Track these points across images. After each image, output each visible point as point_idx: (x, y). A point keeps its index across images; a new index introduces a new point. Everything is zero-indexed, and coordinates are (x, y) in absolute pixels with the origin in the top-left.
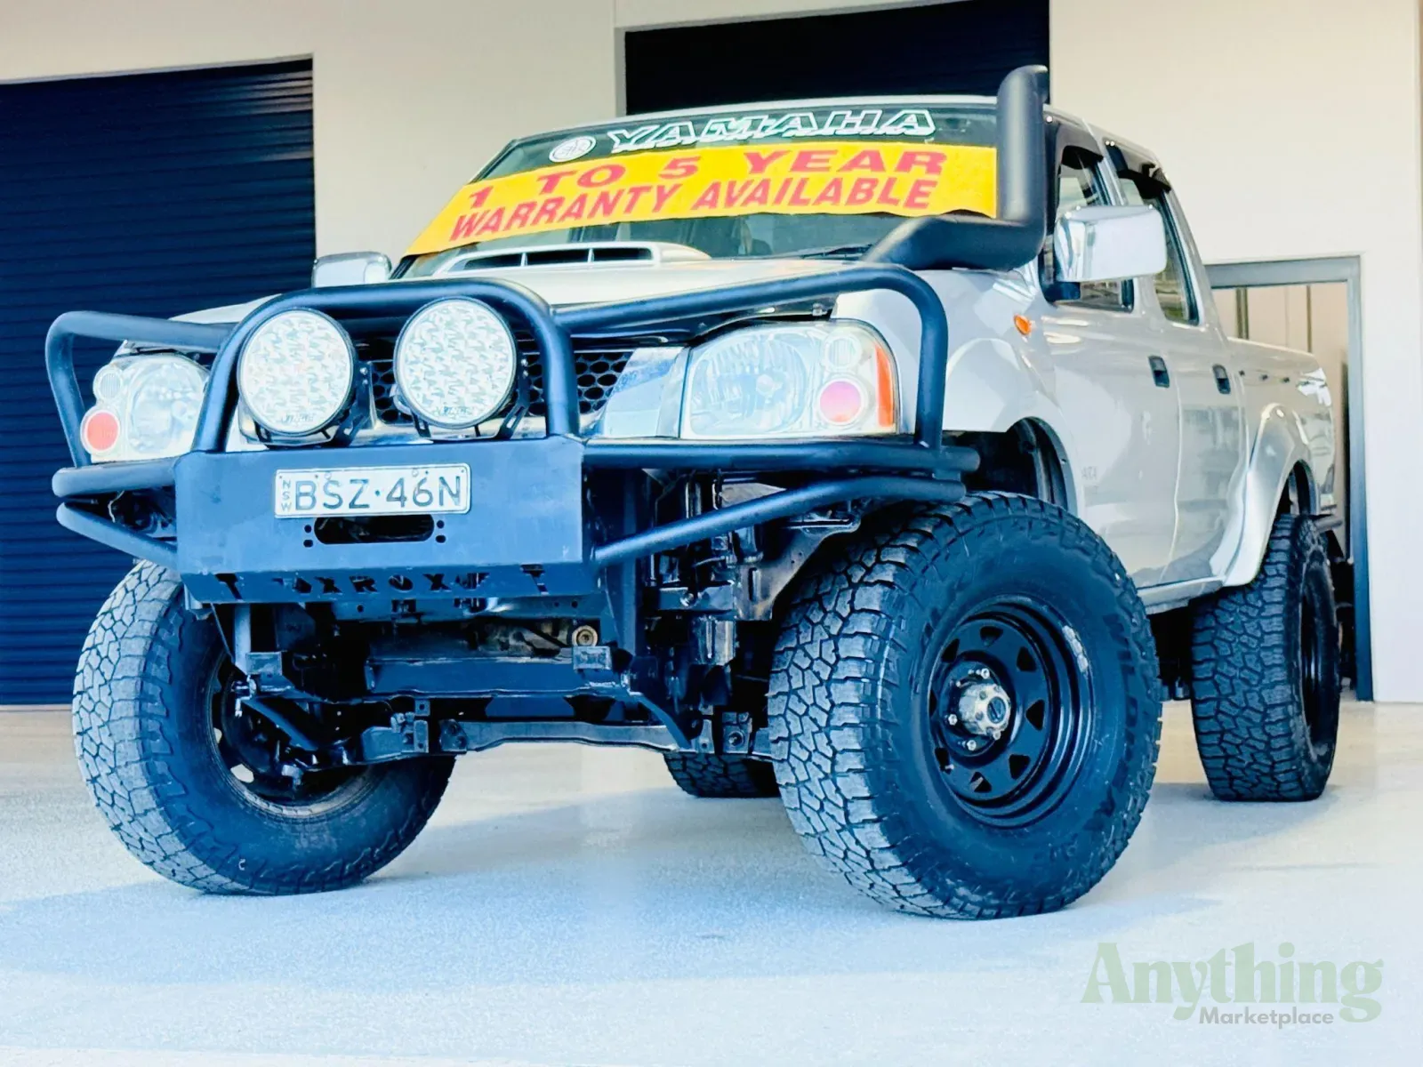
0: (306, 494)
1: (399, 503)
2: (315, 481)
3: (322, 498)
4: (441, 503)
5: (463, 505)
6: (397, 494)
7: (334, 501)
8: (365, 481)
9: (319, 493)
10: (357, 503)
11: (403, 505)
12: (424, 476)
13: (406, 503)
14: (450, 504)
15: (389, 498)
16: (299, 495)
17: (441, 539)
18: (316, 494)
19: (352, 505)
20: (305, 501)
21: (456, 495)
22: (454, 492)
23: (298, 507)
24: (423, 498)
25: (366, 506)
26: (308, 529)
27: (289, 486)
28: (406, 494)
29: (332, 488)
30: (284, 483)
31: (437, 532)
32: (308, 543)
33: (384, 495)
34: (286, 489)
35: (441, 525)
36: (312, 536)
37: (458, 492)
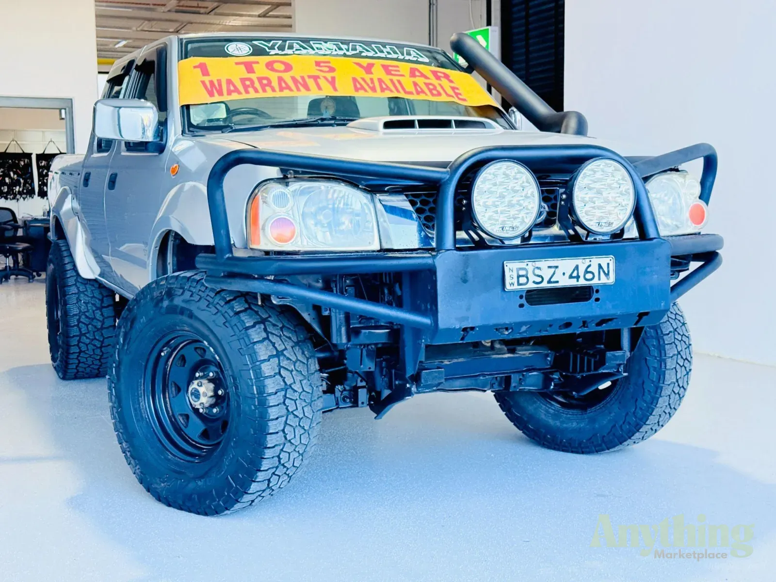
0: (523, 276)
1: (576, 280)
2: (527, 267)
3: (532, 278)
4: (599, 279)
5: (612, 279)
6: (575, 274)
7: (539, 280)
8: (557, 267)
9: (530, 276)
10: (552, 280)
11: (578, 281)
12: (589, 263)
13: (580, 279)
14: (604, 280)
15: (571, 277)
16: (519, 276)
17: (597, 300)
18: (528, 276)
19: (549, 282)
20: (523, 280)
21: (607, 275)
22: (606, 272)
23: (519, 284)
24: (589, 276)
25: (557, 282)
26: (521, 297)
27: (512, 271)
28: (580, 275)
29: (537, 272)
30: (510, 269)
31: (595, 296)
32: (521, 306)
33: (567, 275)
34: (511, 273)
35: (597, 291)
36: (524, 301)
37: (608, 271)
